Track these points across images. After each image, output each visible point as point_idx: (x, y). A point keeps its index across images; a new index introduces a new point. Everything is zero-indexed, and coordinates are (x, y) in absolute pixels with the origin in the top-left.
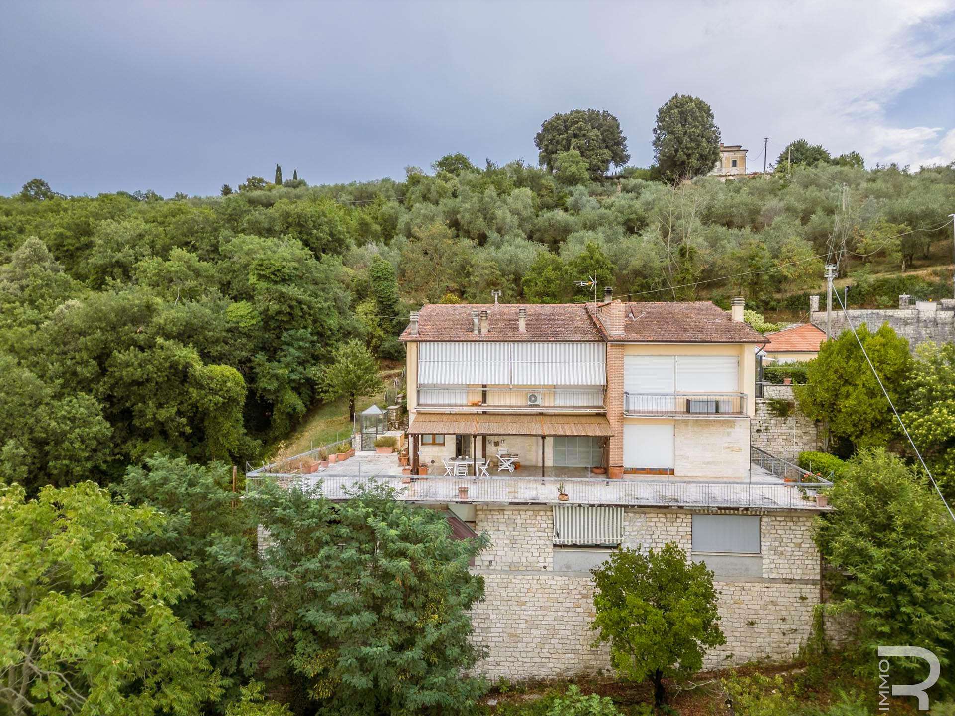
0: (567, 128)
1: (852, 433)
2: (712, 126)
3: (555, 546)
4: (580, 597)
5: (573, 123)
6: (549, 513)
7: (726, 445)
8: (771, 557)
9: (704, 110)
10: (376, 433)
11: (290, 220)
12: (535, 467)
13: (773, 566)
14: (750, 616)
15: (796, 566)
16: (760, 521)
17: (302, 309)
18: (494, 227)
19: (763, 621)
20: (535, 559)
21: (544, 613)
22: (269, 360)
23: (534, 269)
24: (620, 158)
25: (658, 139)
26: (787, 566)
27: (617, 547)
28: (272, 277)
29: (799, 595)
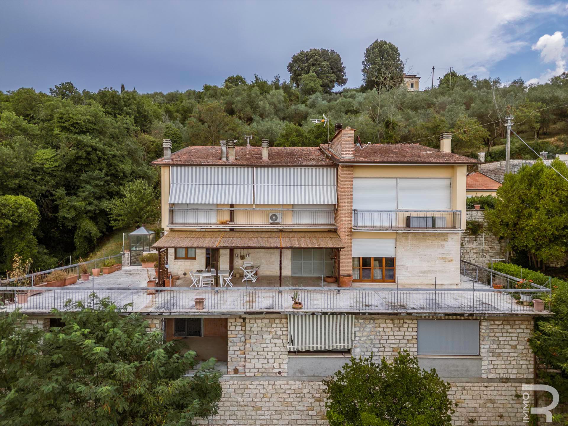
0: (308, 60)
1: (533, 246)
2: (399, 60)
3: (290, 352)
4: (313, 400)
5: (312, 57)
6: (284, 321)
7: (440, 256)
8: (490, 359)
9: (394, 50)
10: (143, 251)
11: (106, 99)
12: (274, 277)
13: (491, 367)
14: (471, 414)
15: (511, 366)
16: (480, 325)
17: (97, 155)
18: (258, 114)
19: (482, 418)
20: (270, 365)
21: (279, 417)
22: (67, 194)
23: (283, 136)
24: (342, 81)
25: (365, 68)
26: (504, 366)
27: (349, 351)
28: (72, 128)
29: (514, 393)
